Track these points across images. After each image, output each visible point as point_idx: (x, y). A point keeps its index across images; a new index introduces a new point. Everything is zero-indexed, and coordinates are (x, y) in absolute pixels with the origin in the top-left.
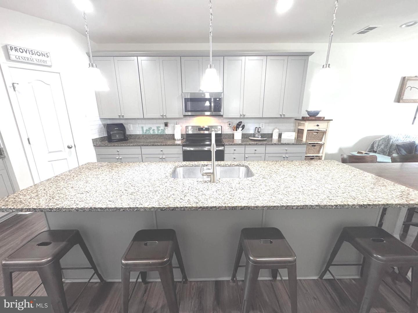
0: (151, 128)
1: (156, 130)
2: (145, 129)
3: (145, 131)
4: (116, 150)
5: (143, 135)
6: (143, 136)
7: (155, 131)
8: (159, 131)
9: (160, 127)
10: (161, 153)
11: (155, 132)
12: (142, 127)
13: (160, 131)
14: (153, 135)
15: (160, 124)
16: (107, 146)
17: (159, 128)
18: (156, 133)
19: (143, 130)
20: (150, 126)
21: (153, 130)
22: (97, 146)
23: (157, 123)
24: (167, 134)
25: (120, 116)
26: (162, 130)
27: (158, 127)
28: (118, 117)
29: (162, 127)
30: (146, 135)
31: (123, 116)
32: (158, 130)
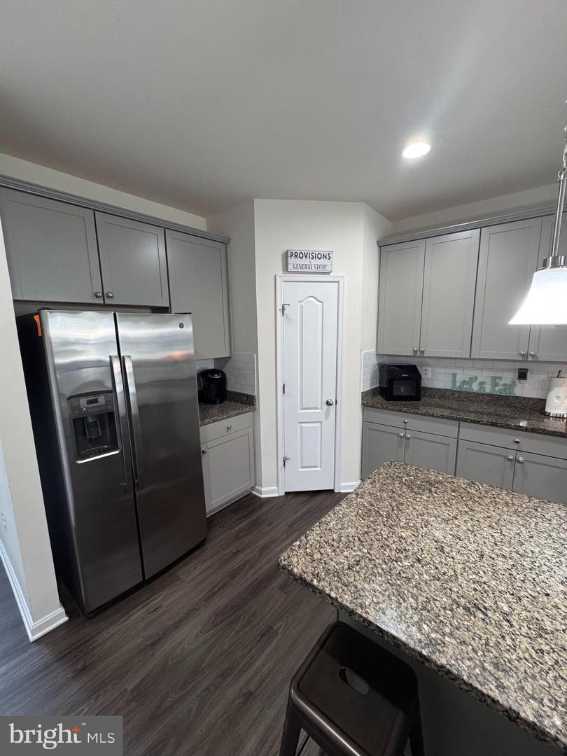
0: (476, 378)
1: (490, 383)
2: (459, 379)
3: (458, 384)
4: (403, 419)
5: (452, 392)
6: (452, 394)
7: (486, 386)
8: (497, 389)
9: (500, 378)
10: (515, 447)
11: (485, 388)
12: (453, 374)
13: (500, 387)
14: (478, 395)
15: (503, 370)
16: (386, 409)
17: (498, 381)
18: (488, 389)
19: (454, 382)
20: (473, 373)
21: (482, 384)
22: (368, 406)
23: (493, 369)
24: (518, 397)
25: (415, 352)
26: (505, 385)
27: (497, 378)
28: (411, 354)
29: (508, 377)
30: (460, 392)
31: (423, 352)
32: (494, 384)
